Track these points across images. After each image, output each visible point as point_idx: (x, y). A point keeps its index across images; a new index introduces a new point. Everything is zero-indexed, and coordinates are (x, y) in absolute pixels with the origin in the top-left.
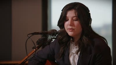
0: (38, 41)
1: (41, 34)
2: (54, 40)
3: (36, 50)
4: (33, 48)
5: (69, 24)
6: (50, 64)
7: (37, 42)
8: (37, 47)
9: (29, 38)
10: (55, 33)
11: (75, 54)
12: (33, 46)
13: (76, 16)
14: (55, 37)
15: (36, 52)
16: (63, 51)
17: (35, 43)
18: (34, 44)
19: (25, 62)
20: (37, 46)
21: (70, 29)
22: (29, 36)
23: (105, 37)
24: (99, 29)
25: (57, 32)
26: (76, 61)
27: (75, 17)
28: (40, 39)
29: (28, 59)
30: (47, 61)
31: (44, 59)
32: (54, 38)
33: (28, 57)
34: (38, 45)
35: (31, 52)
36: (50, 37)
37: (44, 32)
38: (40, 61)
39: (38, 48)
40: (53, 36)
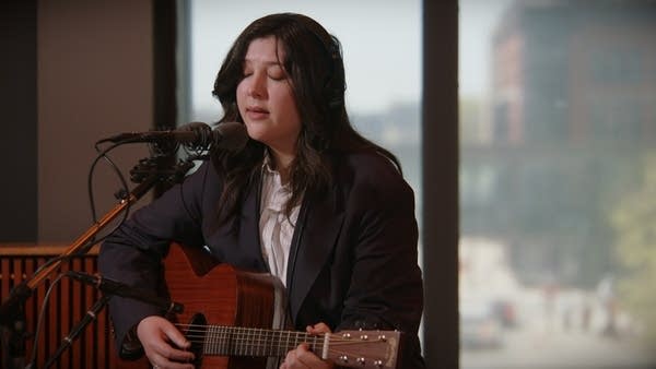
0: (136, 168)
1: (148, 139)
2: (198, 163)
3: (130, 204)
4: (119, 196)
5: (250, 91)
6: (186, 258)
7: (132, 173)
8: (133, 193)
9: (104, 155)
10: (204, 139)
11: (281, 217)
12: (118, 190)
13: (278, 63)
14: (205, 153)
15: (128, 211)
16: (234, 196)
17: (124, 174)
18: (122, 179)
19: (89, 248)
20: (132, 186)
21: (256, 111)
22: (103, 147)
23: (395, 154)
24: (374, 120)
25: (212, 133)
26: (286, 243)
27: (273, 64)
28: (146, 160)
29: (98, 237)
30: (174, 246)
31: (159, 239)
32: (199, 158)
33: (99, 230)
34: (137, 185)
35: (111, 209)
36: (183, 154)
37: (161, 132)
38: (146, 247)
39: (139, 194)
40: (194, 149)
